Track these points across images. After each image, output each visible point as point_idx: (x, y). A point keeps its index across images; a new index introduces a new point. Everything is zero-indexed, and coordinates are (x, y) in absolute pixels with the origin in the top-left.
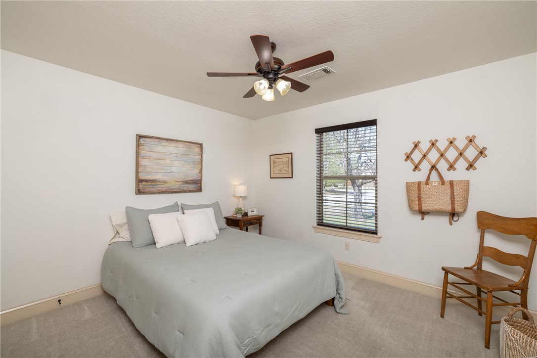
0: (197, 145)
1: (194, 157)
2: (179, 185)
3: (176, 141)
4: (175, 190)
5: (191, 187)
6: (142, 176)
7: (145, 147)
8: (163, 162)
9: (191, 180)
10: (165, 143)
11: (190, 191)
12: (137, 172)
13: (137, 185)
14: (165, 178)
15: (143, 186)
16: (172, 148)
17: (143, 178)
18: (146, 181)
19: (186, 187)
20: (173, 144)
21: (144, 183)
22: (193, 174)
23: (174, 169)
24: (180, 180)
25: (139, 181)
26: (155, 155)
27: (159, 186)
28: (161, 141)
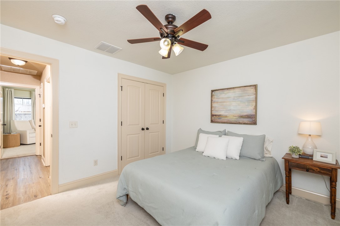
0: (251, 87)
1: (248, 97)
2: (237, 118)
3: (233, 88)
4: (232, 122)
5: (246, 120)
6: (214, 113)
7: (215, 96)
8: (225, 104)
9: (246, 115)
10: (226, 92)
11: (245, 124)
12: (211, 111)
13: (211, 118)
14: (226, 114)
15: (215, 118)
16: (231, 94)
17: (214, 114)
18: (216, 115)
19: (241, 120)
20: (232, 91)
21: (214, 117)
22: (248, 110)
23: (232, 108)
24: (237, 115)
25: (212, 115)
26: (220, 100)
27: (223, 119)
28: (224, 91)
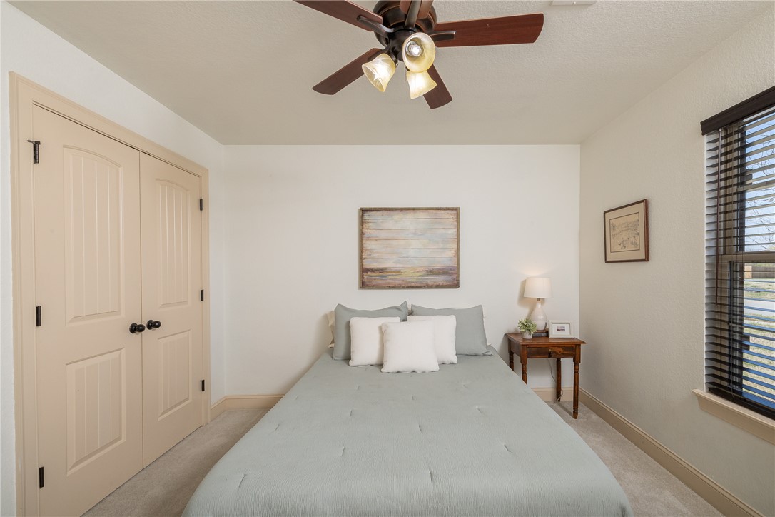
0: (449, 212)
1: (443, 231)
2: (422, 276)
3: (414, 209)
4: (413, 284)
5: (440, 280)
6: (367, 265)
7: (371, 224)
8: (395, 243)
9: (440, 269)
10: (397, 215)
11: (438, 287)
12: (361, 259)
13: (361, 277)
14: (398, 266)
15: (369, 278)
16: (408, 221)
17: (368, 267)
18: (373, 271)
19: (432, 280)
20: (410, 215)
21: (369, 273)
22: (444, 258)
23: (411, 253)
24: (421, 269)
25: (363, 271)
26: (383, 234)
27: (390, 277)
28: (392, 212)
